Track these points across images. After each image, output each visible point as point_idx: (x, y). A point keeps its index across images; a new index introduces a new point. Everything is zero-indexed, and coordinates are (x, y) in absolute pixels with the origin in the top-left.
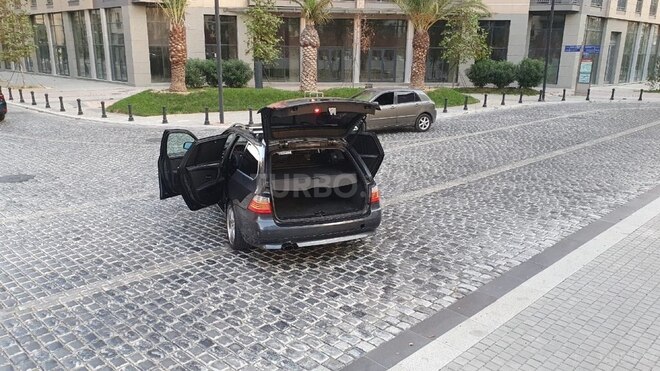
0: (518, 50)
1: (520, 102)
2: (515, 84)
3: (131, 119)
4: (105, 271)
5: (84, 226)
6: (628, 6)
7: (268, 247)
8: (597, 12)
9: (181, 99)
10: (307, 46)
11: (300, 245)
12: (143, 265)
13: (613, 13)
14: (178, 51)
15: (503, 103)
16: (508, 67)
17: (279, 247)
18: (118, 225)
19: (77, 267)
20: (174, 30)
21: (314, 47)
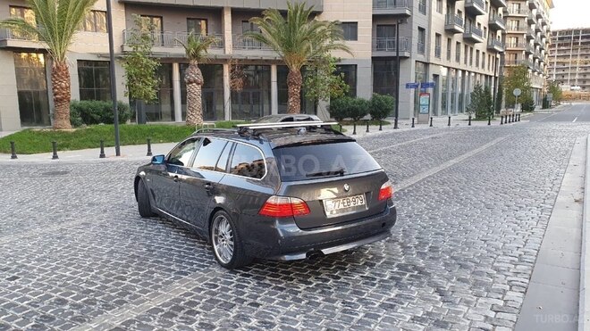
0: (365, 90)
1: (380, 129)
2: (368, 117)
3: (14, 157)
4: (76, 313)
5: (15, 263)
6: (442, 54)
7: (287, 258)
8: (421, 58)
9: (67, 136)
10: (191, 83)
11: (326, 251)
12: (126, 298)
13: (433, 59)
14: (62, 88)
15: (367, 131)
16: (362, 102)
17: (303, 256)
18: (61, 257)
19: (34, 313)
20: (58, 68)
21: (198, 84)
